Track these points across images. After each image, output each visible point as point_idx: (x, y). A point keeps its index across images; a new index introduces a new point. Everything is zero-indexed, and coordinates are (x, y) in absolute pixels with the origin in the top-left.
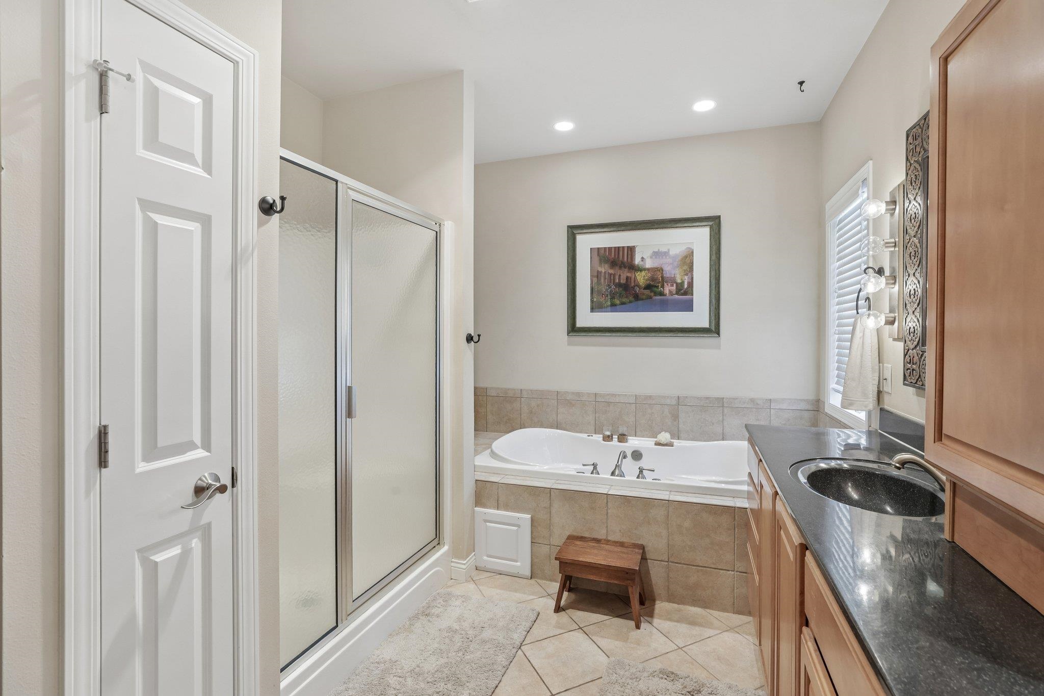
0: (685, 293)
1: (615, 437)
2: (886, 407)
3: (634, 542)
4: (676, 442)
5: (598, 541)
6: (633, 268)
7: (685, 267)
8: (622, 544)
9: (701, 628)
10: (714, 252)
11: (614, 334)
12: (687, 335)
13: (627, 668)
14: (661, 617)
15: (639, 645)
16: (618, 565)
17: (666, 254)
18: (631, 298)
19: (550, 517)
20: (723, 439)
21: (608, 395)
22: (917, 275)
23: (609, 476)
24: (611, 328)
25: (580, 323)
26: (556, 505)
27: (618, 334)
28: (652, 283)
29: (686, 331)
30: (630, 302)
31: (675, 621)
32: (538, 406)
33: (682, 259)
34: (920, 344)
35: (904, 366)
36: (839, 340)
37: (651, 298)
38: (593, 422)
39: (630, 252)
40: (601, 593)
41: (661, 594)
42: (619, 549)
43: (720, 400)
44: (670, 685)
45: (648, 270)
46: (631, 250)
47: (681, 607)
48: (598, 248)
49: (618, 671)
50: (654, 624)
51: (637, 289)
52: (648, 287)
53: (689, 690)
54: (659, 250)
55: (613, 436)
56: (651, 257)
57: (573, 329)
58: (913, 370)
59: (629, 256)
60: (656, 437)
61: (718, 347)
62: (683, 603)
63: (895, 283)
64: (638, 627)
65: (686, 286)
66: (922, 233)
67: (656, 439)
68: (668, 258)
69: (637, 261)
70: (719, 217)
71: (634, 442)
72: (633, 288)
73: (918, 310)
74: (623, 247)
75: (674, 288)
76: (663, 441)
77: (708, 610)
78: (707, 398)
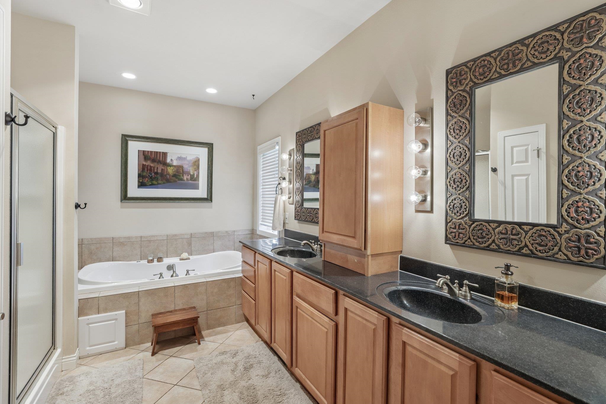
0: (195, 180)
1: (155, 260)
2: (286, 228)
3: (189, 307)
4: (191, 257)
5: (171, 312)
6: (165, 164)
7: (195, 167)
8: (184, 309)
9: (226, 334)
10: (210, 161)
11: (153, 201)
12: (196, 202)
13: (205, 358)
14: (207, 337)
15: (203, 350)
16: (189, 317)
17: (185, 159)
18: (164, 181)
19: (139, 307)
20: (214, 252)
21: (150, 236)
22: (300, 183)
23: (170, 278)
24: (151, 198)
25: (129, 195)
26: (142, 300)
27: (156, 201)
28: (177, 174)
29: (195, 199)
30: (164, 183)
31: (214, 336)
32: (97, 248)
33: (194, 162)
34: (301, 206)
35: (295, 213)
36: (263, 204)
37: (176, 181)
38: (139, 253)
39: (164, 155)
40: (172, 339)
41: (203, 327)
42: (184, 311)
43: (212, 234)
44: (225, 356)
45: (175, 166)
46: (165, 154)
47: (214, 330)
48: (144, 151)
49: (202, 361)
50: (206, 340)
51: (168, 176)
52: (174, 176)
53: (234, 354)
54: (181, 156)
55: (154, 260)
56: (176, 160)
57: (125, 197)
58: (298, 214)
59: (164, 158)
60: (180, 256)
61: (211, 207)
62: (215, 328)
63: (291, 184)
64: (199, 344)
65: (195, 177)
66: (301, 168)
67: (180, 257)
68: (186, 161)
69: (168, 161)
70: (213, 144)
71: (167, 261)
72: (166, 175)
73: (300, 194)
74: (160, 152)
75: (189, 177)
76: (185, 257)
77: (226, 327)
78: (206, 233)
